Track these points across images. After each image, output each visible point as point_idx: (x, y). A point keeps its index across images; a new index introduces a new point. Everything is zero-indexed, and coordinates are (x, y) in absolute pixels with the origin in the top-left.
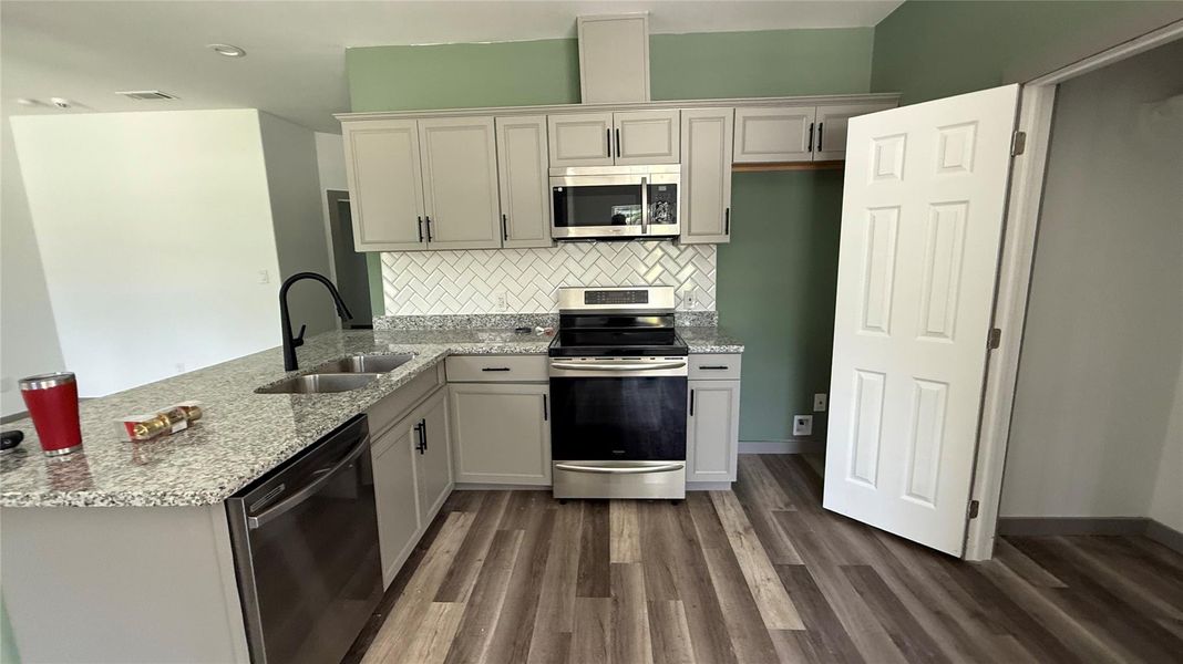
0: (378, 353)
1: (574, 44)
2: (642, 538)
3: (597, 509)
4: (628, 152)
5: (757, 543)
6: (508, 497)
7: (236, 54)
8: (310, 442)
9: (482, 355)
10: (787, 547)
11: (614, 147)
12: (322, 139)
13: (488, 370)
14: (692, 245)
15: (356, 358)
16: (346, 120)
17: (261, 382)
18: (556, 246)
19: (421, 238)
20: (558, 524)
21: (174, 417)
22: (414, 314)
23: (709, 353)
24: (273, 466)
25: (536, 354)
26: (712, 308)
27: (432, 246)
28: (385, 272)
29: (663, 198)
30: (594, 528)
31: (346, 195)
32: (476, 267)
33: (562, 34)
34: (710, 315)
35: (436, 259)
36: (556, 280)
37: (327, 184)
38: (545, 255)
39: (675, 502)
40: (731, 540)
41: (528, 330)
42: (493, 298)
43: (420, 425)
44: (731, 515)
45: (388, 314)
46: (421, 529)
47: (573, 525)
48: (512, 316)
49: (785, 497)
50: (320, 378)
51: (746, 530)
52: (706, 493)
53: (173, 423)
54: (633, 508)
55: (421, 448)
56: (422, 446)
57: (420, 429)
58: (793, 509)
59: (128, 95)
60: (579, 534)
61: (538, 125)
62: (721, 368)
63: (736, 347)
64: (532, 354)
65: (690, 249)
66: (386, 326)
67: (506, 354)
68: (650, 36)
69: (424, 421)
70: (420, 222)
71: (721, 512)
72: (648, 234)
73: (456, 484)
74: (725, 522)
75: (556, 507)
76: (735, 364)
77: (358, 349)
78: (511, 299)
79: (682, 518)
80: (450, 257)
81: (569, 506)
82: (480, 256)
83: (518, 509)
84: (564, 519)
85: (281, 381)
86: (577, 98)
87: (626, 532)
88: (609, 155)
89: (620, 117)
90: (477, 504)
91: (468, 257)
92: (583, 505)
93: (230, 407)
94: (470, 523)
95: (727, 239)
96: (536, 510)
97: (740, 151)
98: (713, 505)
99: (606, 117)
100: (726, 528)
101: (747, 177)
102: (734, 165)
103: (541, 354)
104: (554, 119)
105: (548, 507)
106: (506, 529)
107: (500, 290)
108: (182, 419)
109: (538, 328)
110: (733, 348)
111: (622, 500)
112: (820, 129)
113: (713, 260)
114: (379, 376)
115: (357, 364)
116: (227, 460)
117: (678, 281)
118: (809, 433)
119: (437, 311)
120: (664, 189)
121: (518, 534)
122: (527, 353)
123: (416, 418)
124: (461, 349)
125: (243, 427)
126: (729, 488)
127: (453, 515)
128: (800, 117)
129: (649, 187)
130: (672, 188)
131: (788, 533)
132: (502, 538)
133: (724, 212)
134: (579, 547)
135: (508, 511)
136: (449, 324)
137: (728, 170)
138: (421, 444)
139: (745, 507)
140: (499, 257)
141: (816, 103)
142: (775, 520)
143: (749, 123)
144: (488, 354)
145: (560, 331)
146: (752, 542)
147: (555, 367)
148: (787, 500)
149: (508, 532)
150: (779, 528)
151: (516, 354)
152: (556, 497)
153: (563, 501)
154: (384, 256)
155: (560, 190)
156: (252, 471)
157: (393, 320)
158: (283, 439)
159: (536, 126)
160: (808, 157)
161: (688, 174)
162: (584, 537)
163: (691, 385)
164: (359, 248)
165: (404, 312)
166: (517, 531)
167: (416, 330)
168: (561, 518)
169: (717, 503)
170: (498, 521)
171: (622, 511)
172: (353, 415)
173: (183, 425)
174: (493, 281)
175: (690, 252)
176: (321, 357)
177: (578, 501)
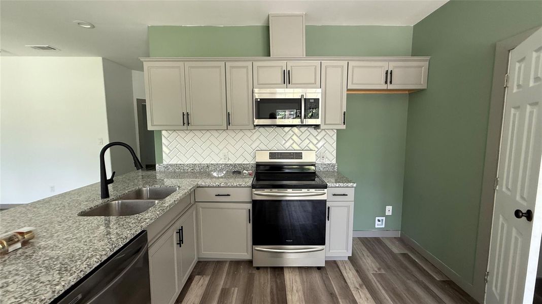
0: (157, 186)
1: (267, 28)
2: (304, 293)
3: (277, 273)
4: (293, 82)
5: (369, 296)
6: (227, 265)
7: (89, 27)
8: (105, 258)
9: (216, 187)
10: (385, 298)
11: (287, 78)
12: (135, 74)
13: (219, 195)
14: (324, 129)
15: (144, 189)
16: (145, 61)
17: (85, 207)
18: (255, 129)
19: (184, 123)
20: (256, 283)
21: (11, 240)
22: (178, 163)
23: (338, 187)
24: (73, 283)
25: (245, 187)
26: (334, 162)
27: (189, 127)
28: (164, 140)
29: (312, 105)
30: (277, 287)
31: (144, 101)
32: (212, 139)
33: (260, 23)
34: (333, 166)
35: (191, 134)
36: (254, 146)
37: (136, 95)
38: (249, 134)
39: (319, 268)
40: (354, 293)
41: (239, 173)
42: (221, 155)
43: (180, 230)
44: (350, 275)
45: (165, 163)
46: (178, 291)
47: (264, 283)
48: (231, 164)
49: (377, 264)
50: (122, 203)
51: (361, 286)
52: (335, 262)
53: (9, 245)
54: (297, 272)
55: (180, 244)
56: (180, 242)
57: (179, 232)
58: (383, 272)
59: (32, 47)
60: (269, 290)
61: (248, 66)
62: (344, 195)
63: (352, 184)
64: (243, 187)
65: (323, 131)
66: (163, 169)
67: (229, 187)
68: (306, 26)
69: (182, 227)
70: (184, 115)
71: (345, 274)
72: (304, 124)
73: (199, 258)
74: (348, 281)
75: (254, 272)
76: (351, 193)
77: (147, 183)
78: (230, 156)
79: (324, 278)
80: (198, 133)
81: (261, 271)
82: (216, 134)
83: (234, 273)
84: (260, 280)
85: (97, 206)
86: (268, 54)
87: (295, 288)
88: (284, 83)
89: (290, 64)
90: (210, 271)
91: (208, 134)
92: (269, 270)
93: (58, 227)
94: (206, 282)
95: (344, 127)
96: (243, 273)
97: (351, 83)
98: (340, 270)
99: (283, 63)
100: (349, 284)
101: (354, 96)
102: (348, 90)
103: (248, 187)
104: (256, 64)
105: (250, 272)
106: (227, 287)
107: (225, 151)
108: (18, 241)
109: (245, 171)
110: (350, 185)
111: (290, 267)
112: (391, 73)
113: (335, 137)
114: (156, 201)
115: (145, 192)
116: (38, 281)
117: (317, 148)
118: (383, 226)
119: (191, 161)
120: (313, 101)
121: (234, 290)
122: (240, 187)
123: (177, 226)
124: (203, 184)
125: (61, 245)
126: (347, 259)
127: (197, 278)
128: (381, 67)
129: (305, 99)
130: (317, 100)
131: (385, 289)
132: (225, 293)
133: (343, 114)
134: (269, 299)
135: (228, 274)
136: (197, 168)
137: (345, 93)
138: (180, 241)
139: (357, 271)
140: (224, 134)
141: (389, 60)
142: (375, 279)
143: (356, 69)
144: (219, 187)
145: (256, 173)
146: (365, 295)
147: (255, 194)
148: (379, 266)
149: (228, 289)
150: (378, 284)
151: (234, 187)
152: (254, 265)
153: (258, 268)
154: (164, 133)
155: (259, 100)
156: (54, 292)
157: (166, 167)
158: (85, 258)
159: (247, 67)
160: (384, 87)
161: (325, 94)
162: (272, 292)
163: (328, 204)
164: (150, 128)
165: (174, 162)
166: (233, 289)
167: (179, 172)
168: (258, 278)
169: (342, 268)
170: (222, 283)
171: (291, 274)
172: (137, 233)
173: (19, 245)
174: (221, 147)
175: (323, 133)
176: (125, 189)
177: (266, 268)
